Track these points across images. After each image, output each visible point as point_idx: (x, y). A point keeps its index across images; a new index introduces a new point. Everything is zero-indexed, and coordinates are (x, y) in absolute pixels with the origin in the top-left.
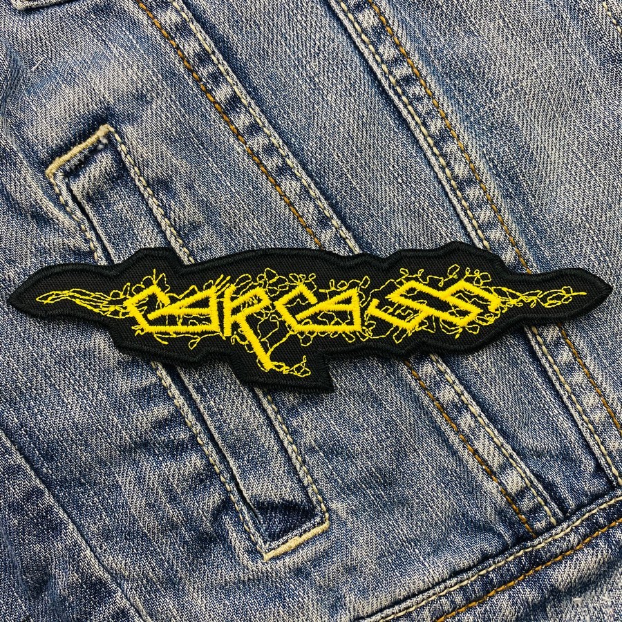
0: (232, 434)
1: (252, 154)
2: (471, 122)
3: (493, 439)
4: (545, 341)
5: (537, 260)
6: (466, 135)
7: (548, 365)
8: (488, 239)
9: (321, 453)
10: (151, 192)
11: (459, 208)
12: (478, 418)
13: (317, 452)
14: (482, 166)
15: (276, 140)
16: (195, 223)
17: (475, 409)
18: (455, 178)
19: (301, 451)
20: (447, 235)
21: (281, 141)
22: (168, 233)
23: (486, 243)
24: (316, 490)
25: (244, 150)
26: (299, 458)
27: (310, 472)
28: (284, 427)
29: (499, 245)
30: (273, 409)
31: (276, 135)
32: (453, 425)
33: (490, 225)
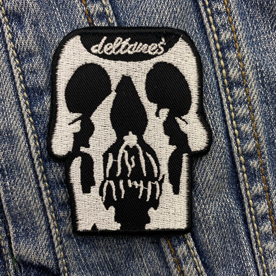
0: (16, 209)
1: (88, 15)
2: (253, 41)
3: (196, 267)
4: (256, 212)
5: (270, 154)
6: (246, 49)
7: (253, 230)
8: (239, 129)
9: (75, 240)
10: (7, 20)
11: (225, 101)
12: (191, 250)
13: (73, 238)
14: (251, 75)
15: (109, 10)
16: (31, 51)
17: (191, 243)
18: (228, 78)
19: (61, 234)
20: (210, 117)
21: (112, 12)
22: (11, 53)
23: (236, 131)
24: (65, 264)
25: (84, 11)
26: (58, 238)
27: (63, 250)
28: (53, 215)
29: (246, 136)
30: (49, 200)
31: (110, 7)
32: (172, 249)
33: (244, 120)
